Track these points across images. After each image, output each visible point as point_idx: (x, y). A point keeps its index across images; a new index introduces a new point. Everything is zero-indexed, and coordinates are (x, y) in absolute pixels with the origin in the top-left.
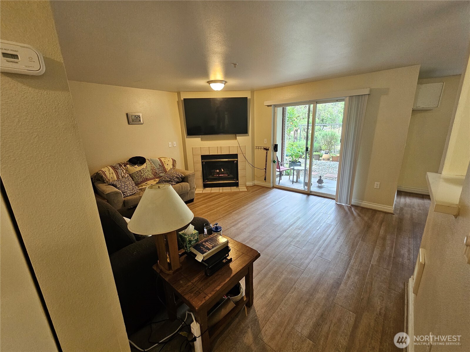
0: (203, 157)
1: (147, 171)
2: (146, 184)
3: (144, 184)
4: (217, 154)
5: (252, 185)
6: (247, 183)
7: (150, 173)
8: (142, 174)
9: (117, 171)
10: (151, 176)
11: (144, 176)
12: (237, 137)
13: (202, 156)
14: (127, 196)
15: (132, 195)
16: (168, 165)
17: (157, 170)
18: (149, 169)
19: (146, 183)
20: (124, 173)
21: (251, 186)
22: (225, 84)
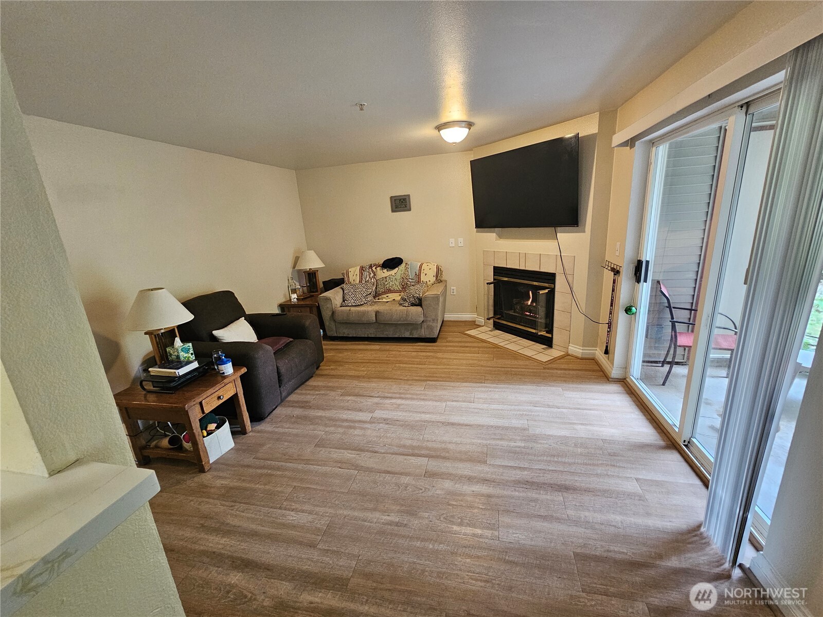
0: (498, 271)
1: (394, 279)
2: (387, 297)
3: (385, 296)
4: (518, 268)
5: (580, 356)
6: (570, 347)
7: (398, 284)
8: (386, 283)
9: (362, 274)
10: (398, 287)
11: (388, 286)
12: (558, 234)
13: (495, 268)
14: (347, 306)
15: (355, 306)
16: (426, 274)
17: (410, 280)
18: (398, 277)
19: (387, 295)
20: (370, 277)
21: (577, 358)
22: (470, 129)
